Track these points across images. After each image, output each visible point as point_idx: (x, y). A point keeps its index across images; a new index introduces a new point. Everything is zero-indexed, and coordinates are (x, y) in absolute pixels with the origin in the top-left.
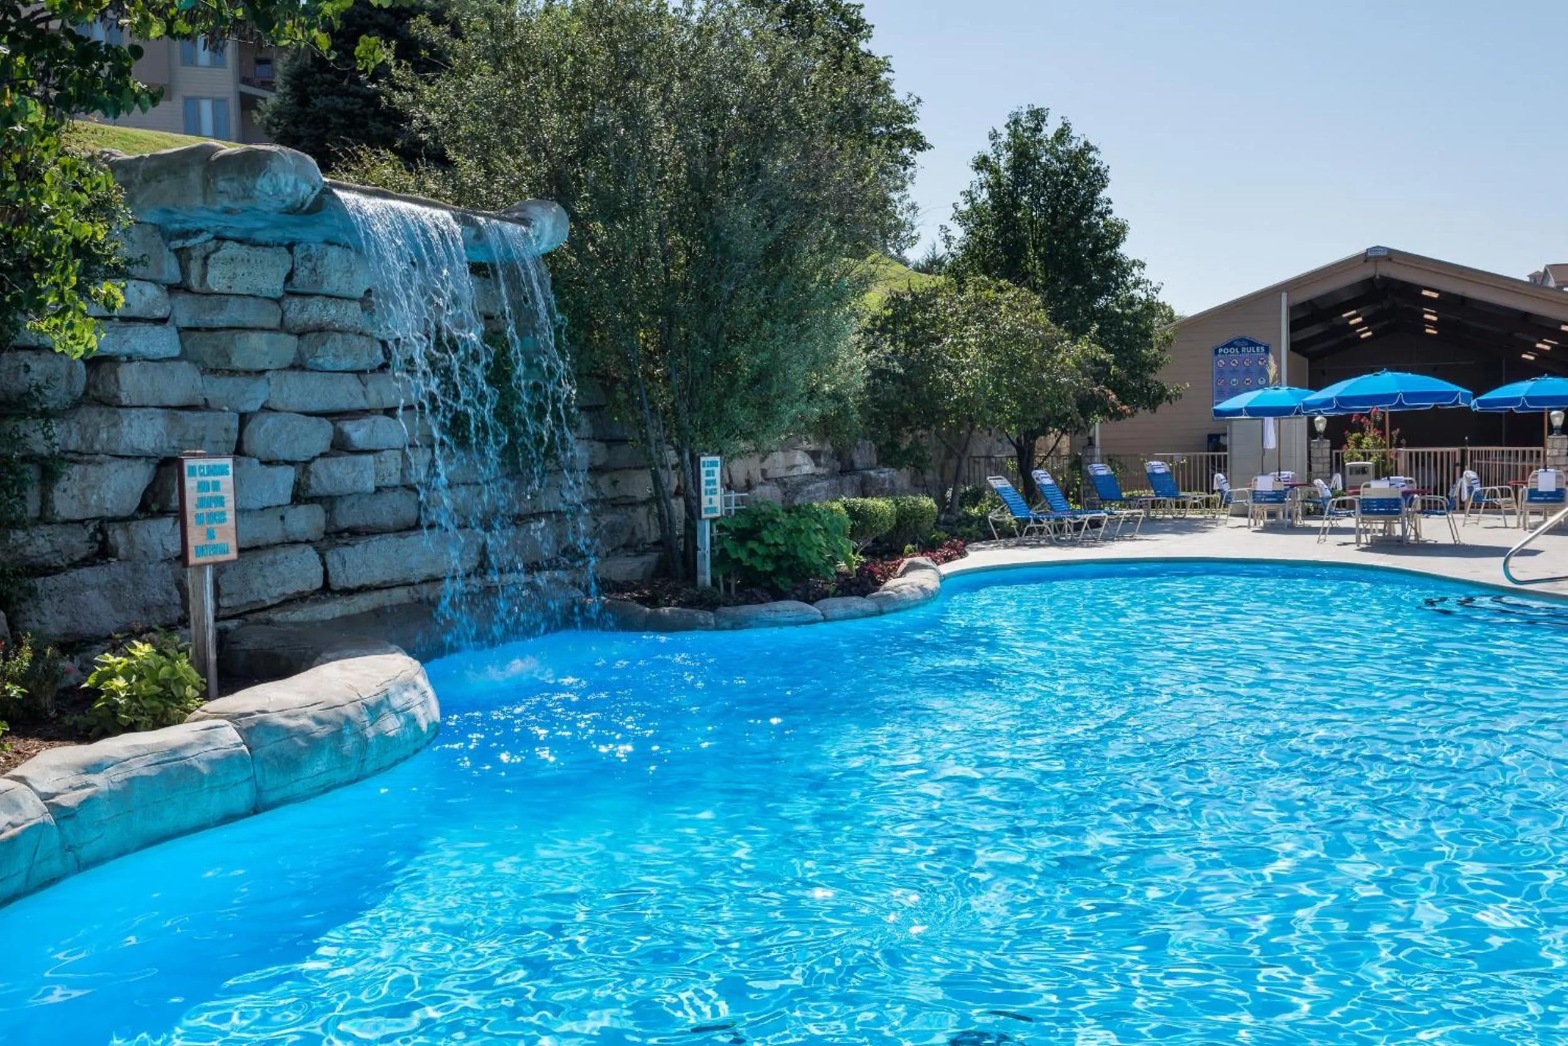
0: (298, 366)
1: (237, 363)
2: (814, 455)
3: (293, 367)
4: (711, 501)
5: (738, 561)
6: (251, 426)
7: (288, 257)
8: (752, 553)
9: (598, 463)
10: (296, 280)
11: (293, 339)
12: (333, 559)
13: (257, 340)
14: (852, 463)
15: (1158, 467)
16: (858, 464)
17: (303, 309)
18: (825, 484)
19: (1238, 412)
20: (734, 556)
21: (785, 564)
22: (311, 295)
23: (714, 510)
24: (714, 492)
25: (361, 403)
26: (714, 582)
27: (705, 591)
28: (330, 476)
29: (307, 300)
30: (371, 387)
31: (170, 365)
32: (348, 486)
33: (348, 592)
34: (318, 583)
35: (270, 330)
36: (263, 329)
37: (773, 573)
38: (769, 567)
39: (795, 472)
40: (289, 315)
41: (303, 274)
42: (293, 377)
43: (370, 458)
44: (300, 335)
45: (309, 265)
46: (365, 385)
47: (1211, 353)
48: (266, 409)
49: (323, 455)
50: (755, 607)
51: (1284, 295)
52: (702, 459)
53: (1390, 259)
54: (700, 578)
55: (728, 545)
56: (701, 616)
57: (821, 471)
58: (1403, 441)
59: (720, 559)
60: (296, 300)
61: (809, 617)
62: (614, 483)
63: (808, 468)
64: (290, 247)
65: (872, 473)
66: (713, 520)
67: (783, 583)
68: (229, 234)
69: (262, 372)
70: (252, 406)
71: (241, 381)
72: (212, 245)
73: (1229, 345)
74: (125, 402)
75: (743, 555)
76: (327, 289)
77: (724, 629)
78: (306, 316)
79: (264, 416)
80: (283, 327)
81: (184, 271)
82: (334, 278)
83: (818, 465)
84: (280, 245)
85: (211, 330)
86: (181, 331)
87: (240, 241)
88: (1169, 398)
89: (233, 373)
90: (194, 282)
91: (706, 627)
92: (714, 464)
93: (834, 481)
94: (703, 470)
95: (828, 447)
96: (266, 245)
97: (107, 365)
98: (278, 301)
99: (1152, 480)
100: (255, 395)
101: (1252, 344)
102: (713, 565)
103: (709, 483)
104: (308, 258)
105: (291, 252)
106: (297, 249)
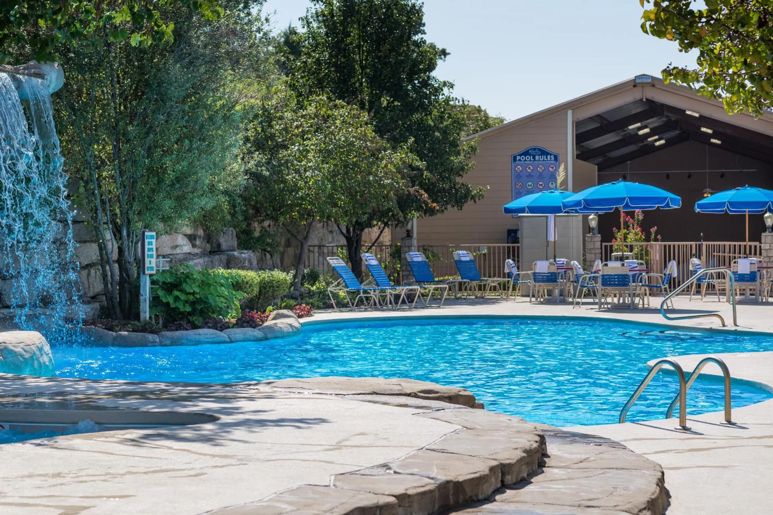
2: (191, 238)
4: (150, 262)
5: (168, 304)
8: (177, 299)
14: (219, 245)
15: (464, 255)
16: (224, 246)
18: (201, 261)
19: (522, 210)
20: (165, 301)
21: (199, 307)
23: (152, 268)
24: (151, 256)
26: (150, 318)
27: (146, 323)
37: (189, 314)
38: (188, 309)
39: (178, 251)
47: (510, 159)
50: (184, 332)
51: (570, 113)
52: (146, 234)
53: (653, 86)
54: (142, 315)
55: (161, 293)
56: (150, 337)
57: (196, 251)
58: (659, 237)
59: (155, 301)
61: (220, 339)
63: (187, 248)
65: (235, 253)
66: (151, 275)
67: (197, 320)
73: (526, 153)
75: (171, 300)
77: (166, 345)
83: (194, 246)
88: (473, 198)
91: (154, 344)
92: (152, 237)
93: (206, 259)
94: (147, 241)
95: (201, 232)
99: (459, 267)
101: (544, 153)
102: (150, 307)
103: (149, 250)
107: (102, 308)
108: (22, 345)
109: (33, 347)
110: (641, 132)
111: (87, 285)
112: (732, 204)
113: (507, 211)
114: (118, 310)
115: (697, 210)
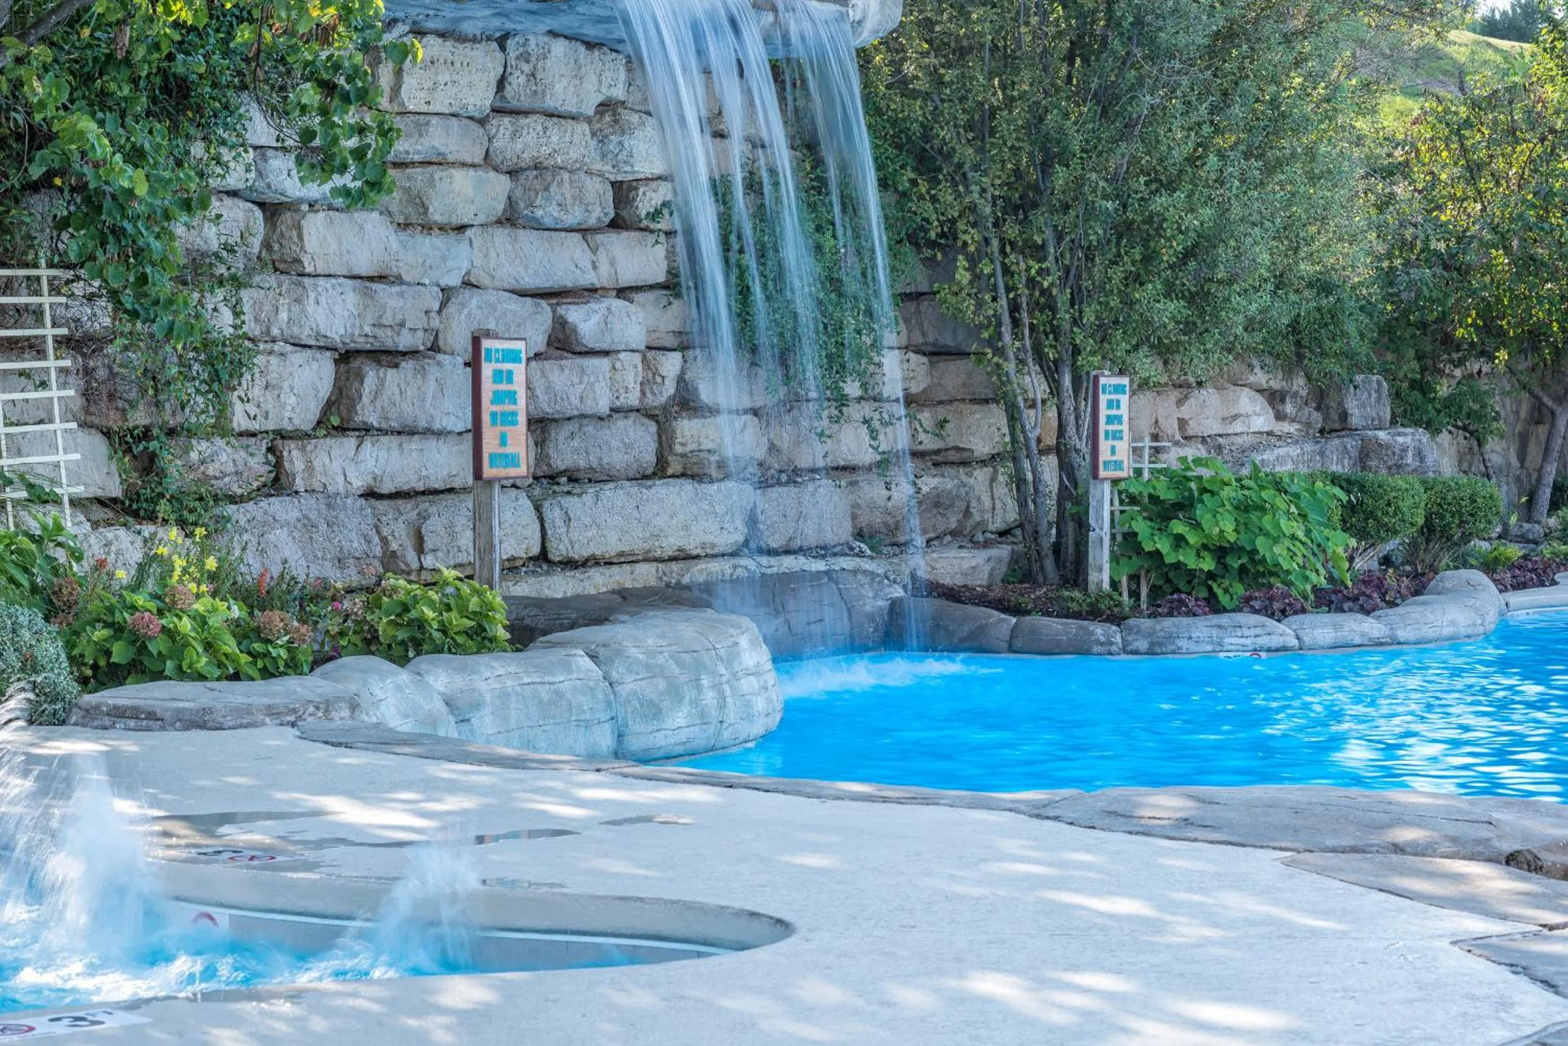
0: (510, 219)
1: (437, 215)
2: (1274, 398)
3: (499, 222)
4: (1113, 450)
5: (1157, 555)
7: (499, 56)
8: (1179, 541)
9: (915, 389)
10: (509, 91)
11: (504, 179)
12: (553, 514)
13: (462, 182)
14: (1344, 416)
16: (1355, 420)
17: (515, 134)
18: (1294, 451)
20: (1148, 547)
21: (1235, 563)
22: (526, 113)
23: (1118, 465)
24: (1117, 436)
25: (589, 278)
26: (1114, 584)
27: (1101, 596)
29: (523, 121)
30: (602, 257)
31: (359, 217)
32: (572, 404)
33: (570, 564)
34: (536, 550)
35: (474, 166)
36: (465, 165)
37: (1211, 575)
38: (1208, 564)
39: (1238, 427)
40: (497, 144)
41: (517, 81)
42: (501, 234)
43: (604, 363)
44: (513, 173)
45: (527, 68)
46: (594, 251)
48: (467, 284)
50: (1184, 621)
52: (1102, 381)
54: (1093, 577)
55: (1141, 527)
56: (1099, 630)
57: (1287, 427)
59: (1128, 544)
60: (506, 120)
61: (1275, 641)
62: (942, 424)
63: (1261, 419)
64: (502, 42)
65: (1382, 435)
66: (1115, 482)
67: (1232, 590)
68: (430, 25)
69: (461, 228)
70: (454, 280)
74: (309, 269)
75: (1163, 544)
76: (550, 103)
78: (519, 146)
79: (467, 293)
80: (490, 162)
82: (559, 87)
83: (1280, 417)
84: (489, 39)
85: (405, 165)
87: (442, 35)
89: (429, 229)
91: (1106, 648)
92: (1119, 389)
93: (1309, 447)
94: (1103, 399)
95: (1299, 383)
96: (474, 40)
97: (291, 216)
98: (482, 122)
100: (457, 261)
102: (1115, 559)
103: (1110, 420)
104: (525, 57)
105: (503, 48)
106: (510, 44)
107: (1014, 559)
111: (987, 504)
114: (1049, 564)
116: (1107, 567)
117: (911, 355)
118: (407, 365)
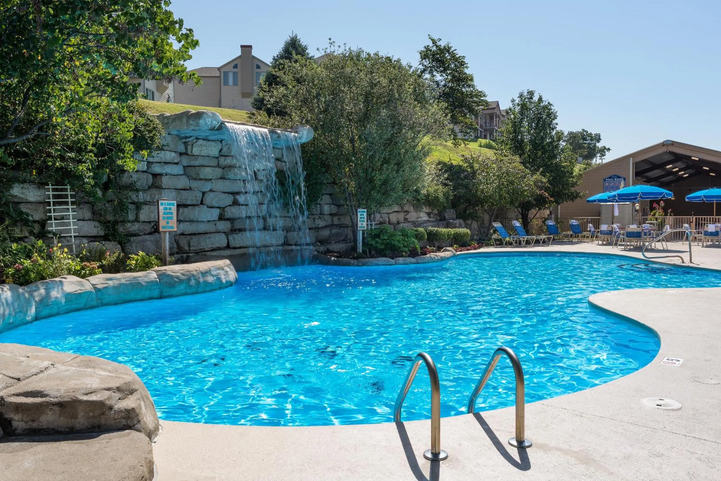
0: (223, 178)
1: (201, 177)
2: (429, 214)
3: (221, 178)
4: (362, 224)
5: (372, 245)
6: (206, 195)
7: (220, 144)
8: (377, 242)
9: (333, 212)
10: (223, 152)
11: (221, 170)
12: (231, 238)
13: (208, 170)
14: (445, 217)
15: (574, 222)
17: (225, 160)
19: (595, 201)
20: (370, 243)
21: (389, 246)
22: (228, 156)
23: (364, 227)
24: (363, 221)
26: (363, 251)
27: (357, 254)
28: (232, 212)
29: (227, 158)
31: (179, 177)
32: (237, 215)
33: (235, 248)
34: (225, 245)
35: (213, 167)
36: (211, 166)
37: (383, 249)
38: (383, 247)
40: (220, 162)
41: (225, 149)
42: (220, 181)
43: (244, 207)
44: (223, 168)
45: (227, 147)
47: (602, 180)
48: (211, 191)
49: (229, 206)
50: (373, 259)
51: (631, 159)
52: (359, 210)
53: (673, 145)
54: (358, 250)
55: (369, 239)
56: (352, 261)
57: (431, 219)
58: (672, 214)
59: (365, 243)
60: (223, 157)
61: (390, 263)
62: (339, 219)
63: (425, 218)
64: (221, 142)
65: (451, 221)
66: (362, 231)
67: (388, 252)
68: (200, 137)
69: (211, 180)
70: (207, 189)
71: (202, 182)
72: (195, 141)
73: (610, 178)
74: (164, 187)
75: (373, 243)
76: (233, 154)
77: (359, 266)
78: (226, 162)
79: (210, 193)
80: (218, 166)
81: (186, 149)
83: (430, 217)
84: (218, 141)
85: (194, 166)
86: (184, 167)
87: (204, 140)
88: (580, 197)
89: (200, 179)
90: (189, 152)
91: (353, 265)
92: (363, 212)
93: (436, 223)
94: (359, 214)
95: (435, 211)
96: (213, 141)
97: (158, 176)
98: (217, 158)
99: (572, 227)
100: (208, 186)
101: (619, 177)
102: (362, 246)
103: (361, 218)
104: (227, 145)
105: (221, 143)
106: (223, 142)
108: (182, 272)
109: (195, 273)
110: (674, 170)
112: (705, 197)
113: (588, 201)
115: (687, 200)
116: (361, 248)
117: (332, 206)
118: (190, 207)
